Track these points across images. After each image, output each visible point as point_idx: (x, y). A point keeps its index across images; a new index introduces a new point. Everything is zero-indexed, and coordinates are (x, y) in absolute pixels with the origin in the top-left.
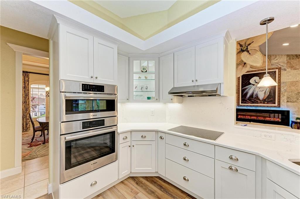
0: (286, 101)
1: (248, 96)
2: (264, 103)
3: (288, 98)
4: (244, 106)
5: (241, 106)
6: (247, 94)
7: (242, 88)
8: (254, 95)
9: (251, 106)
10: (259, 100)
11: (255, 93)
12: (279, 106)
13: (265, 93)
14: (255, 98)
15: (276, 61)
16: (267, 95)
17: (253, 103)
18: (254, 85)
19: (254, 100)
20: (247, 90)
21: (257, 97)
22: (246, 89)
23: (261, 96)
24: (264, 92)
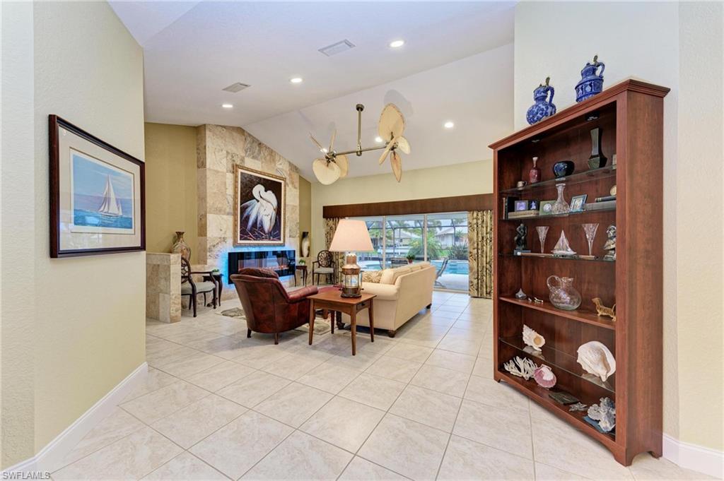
0: (288, 235)
1: (250, 223)
2: (270, 239)
3: (290, 230)
4: (245, 245)
5: (241, 246)
6: (248, 217)
7: (241, 204)
8: (258, 223)
9: (255, 246)
10: (264, 233)
11: (259, 219)
12: (283, 245)
13: (271, 219)
14: (260, 228)
15: (281, 167)
16: (273, 224)
17: (257, 238)
18: (258, 201)
19: (259, 233)
20: (249, 209)
21: (262, 228)
22: (247, 207)
23: (267, 226)
24: (270, 217)
